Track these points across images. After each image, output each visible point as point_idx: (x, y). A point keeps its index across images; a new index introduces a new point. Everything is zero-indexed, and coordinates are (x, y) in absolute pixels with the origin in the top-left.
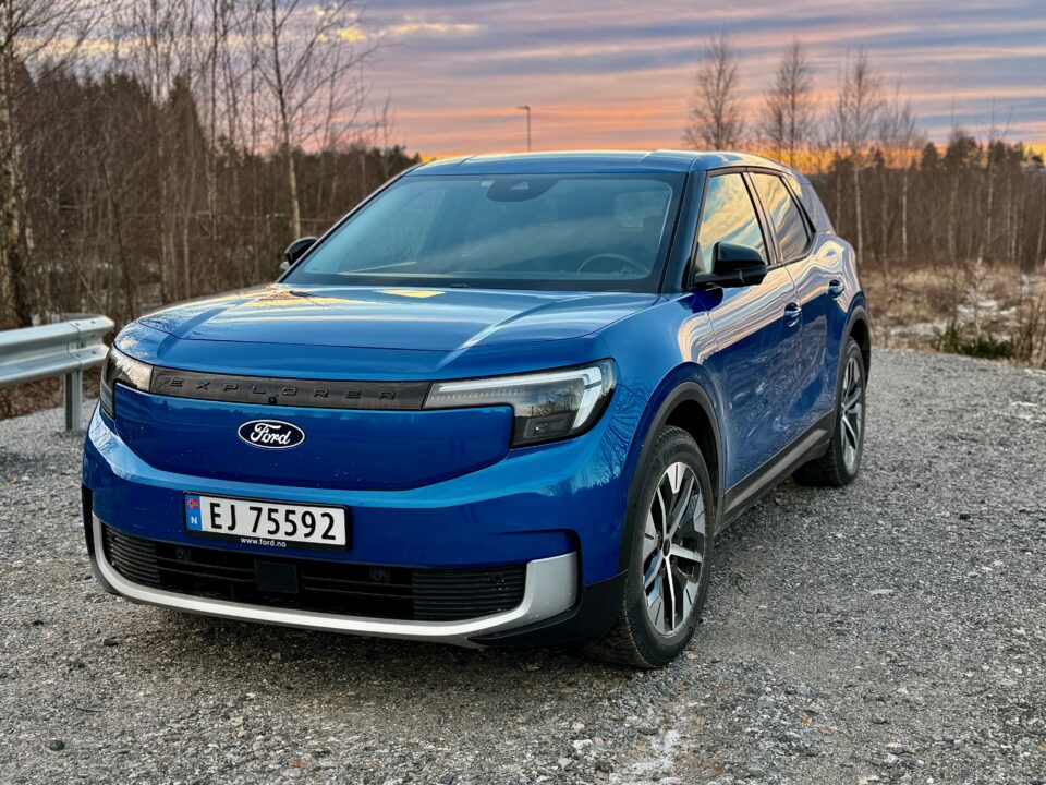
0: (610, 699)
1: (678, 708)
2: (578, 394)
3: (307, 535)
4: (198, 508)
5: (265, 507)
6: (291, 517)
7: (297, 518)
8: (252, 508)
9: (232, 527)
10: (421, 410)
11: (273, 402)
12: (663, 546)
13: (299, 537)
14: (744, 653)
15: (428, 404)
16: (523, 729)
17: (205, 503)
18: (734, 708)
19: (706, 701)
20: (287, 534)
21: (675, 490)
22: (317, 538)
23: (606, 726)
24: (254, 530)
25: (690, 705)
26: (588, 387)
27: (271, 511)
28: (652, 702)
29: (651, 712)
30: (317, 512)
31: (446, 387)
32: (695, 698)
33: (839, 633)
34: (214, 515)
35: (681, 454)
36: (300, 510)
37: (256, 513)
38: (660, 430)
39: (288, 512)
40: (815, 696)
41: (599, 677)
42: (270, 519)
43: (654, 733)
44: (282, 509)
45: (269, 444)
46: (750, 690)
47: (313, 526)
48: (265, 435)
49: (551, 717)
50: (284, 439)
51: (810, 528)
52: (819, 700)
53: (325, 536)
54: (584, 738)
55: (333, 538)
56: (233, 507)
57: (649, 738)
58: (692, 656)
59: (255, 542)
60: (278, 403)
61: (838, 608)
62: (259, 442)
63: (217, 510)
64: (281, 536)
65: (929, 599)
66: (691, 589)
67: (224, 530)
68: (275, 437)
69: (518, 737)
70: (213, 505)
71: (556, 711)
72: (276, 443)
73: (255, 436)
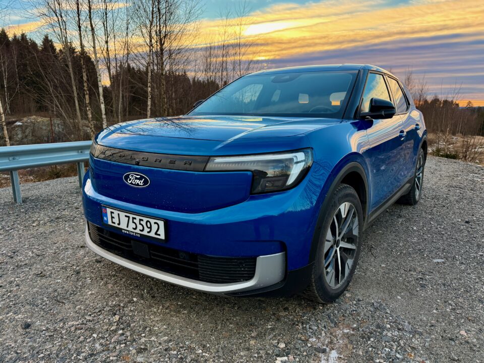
0: (303, 324)
1: (339, 332)
2: (291, 166)
3: (149, 232)
4: (106, 213)
5: (131, 216)
6: (142, 222)
7: (144, 223)
8: (126, 216)
9: (119, 224)
10: (203, 171)
11: (138, 164)
12: (336, 243)
13: (145, 233)
14: (375, 296)
15: (207, 169)
16: (252, 342)
17: (109, 210)
18: (369, 340)
19: (354, 329)
20: (140, 230)
21: (344, 216)
22: (152, 234)
23: (298, 346)
24: (127, 227)
25: (346, 331)
26: (297, 163)
27: (134, 218)
28: (325, 327)
29: (324, 334)
30: (152, 221)
31: (218, 160)
32: (348, 326)
33: (423, 286)
34: (112, 217)
35: (348, 199)
36: (145, 219)
37: (127, 218)
38: (337, 185)
39: (141, 220)
40: (414, 332)
41: (300, 305)
42: (133, 222)
43: (324, 351)
44: (138, 218)
45: (135, 184)
46: (378, 326)
47: (150, 228)
48: (134, 180)
49: (269, 334)
50: (141, 183)
51: (402, 224)
52: (417, 336)
53: (156, 234)
54: (283, 356)
55: (159, 235)
56: (119, 214)
57: (321, 355)
58: (348, 295)
59: (128, 232)
60: (140, 164)
61: (419, 269)
62: (131, 183)
63: (113, 215)
64: (137, 231)
65: (463, 267)
66: (350, 262)
67: (116, 225)
68: (138, 181)
69: (248, 349)
70: (112, 213)
71: (273, 329)
72: (138, 184)
73: (130, 180)
